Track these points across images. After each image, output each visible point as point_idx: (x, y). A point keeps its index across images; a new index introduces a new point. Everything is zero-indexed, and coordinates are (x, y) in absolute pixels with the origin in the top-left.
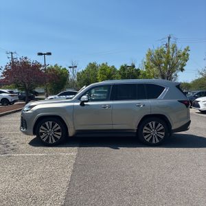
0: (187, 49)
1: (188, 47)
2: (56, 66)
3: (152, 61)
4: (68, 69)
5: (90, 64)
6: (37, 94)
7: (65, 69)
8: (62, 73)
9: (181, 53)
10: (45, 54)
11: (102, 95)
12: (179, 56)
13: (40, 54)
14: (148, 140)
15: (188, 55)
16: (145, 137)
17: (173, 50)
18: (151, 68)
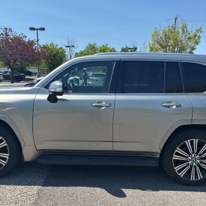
0: (199, 30)
1: (201, 29)
2: (52, 44)
3: (158, 42)
4: (64, 48)
5: (90, 45)
6: (30, 74)
7: (61, 48)
8: (58, 53)
9: (192, 35)
10: (37, 29)
11: (99, 78)
12: (189, 38)
13: (32, 29)
14: (182, 174)
15: (199, 37)
16: (177, 169)
17: (183, 31)
18: (157, 50)
